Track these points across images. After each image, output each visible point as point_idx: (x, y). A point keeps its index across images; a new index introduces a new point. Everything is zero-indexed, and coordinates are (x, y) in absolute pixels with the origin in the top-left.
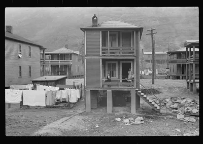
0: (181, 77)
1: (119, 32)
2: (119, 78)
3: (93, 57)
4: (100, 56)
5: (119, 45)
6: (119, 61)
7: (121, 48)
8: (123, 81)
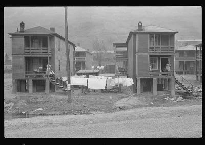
0: (184, 73)
1: (159, 35)
2: (159, 69)
3: (143, 54)
4: (148, 53)
5: (159, 45)
6: (159, 56)
7: (161, 46)
8: (163, 71)
